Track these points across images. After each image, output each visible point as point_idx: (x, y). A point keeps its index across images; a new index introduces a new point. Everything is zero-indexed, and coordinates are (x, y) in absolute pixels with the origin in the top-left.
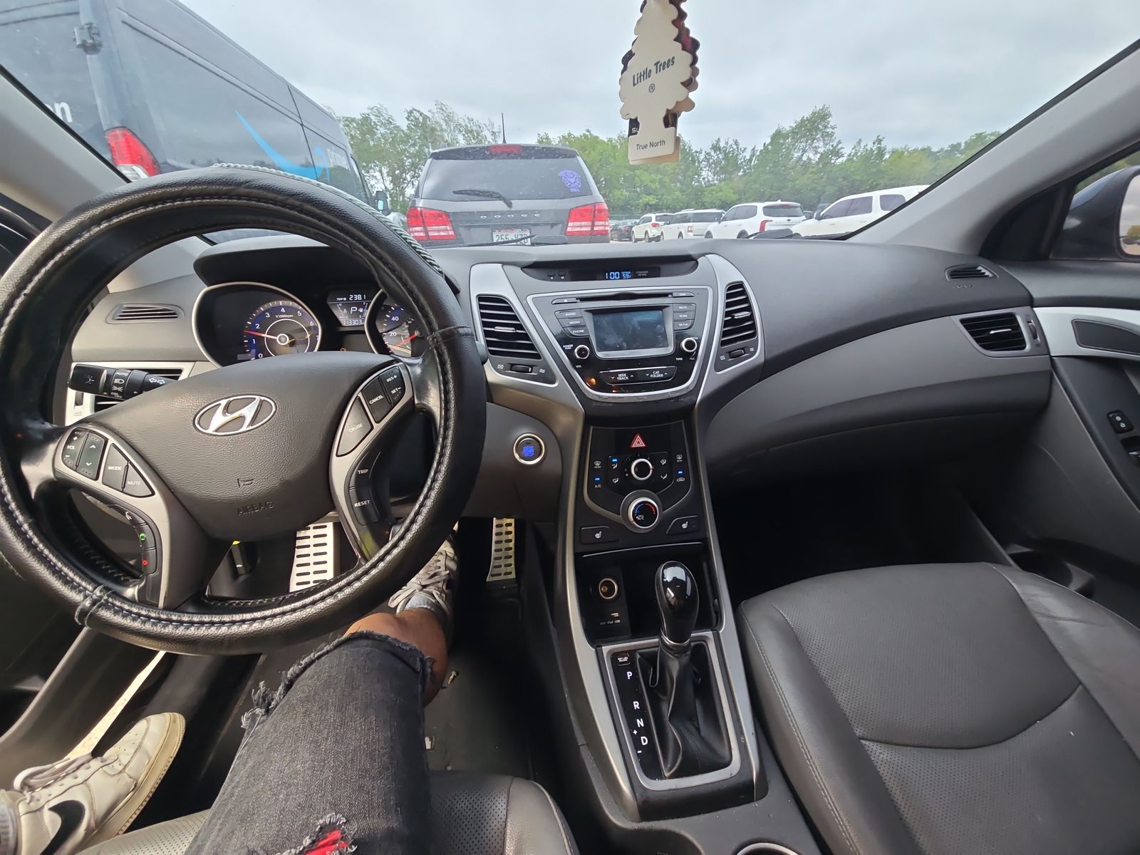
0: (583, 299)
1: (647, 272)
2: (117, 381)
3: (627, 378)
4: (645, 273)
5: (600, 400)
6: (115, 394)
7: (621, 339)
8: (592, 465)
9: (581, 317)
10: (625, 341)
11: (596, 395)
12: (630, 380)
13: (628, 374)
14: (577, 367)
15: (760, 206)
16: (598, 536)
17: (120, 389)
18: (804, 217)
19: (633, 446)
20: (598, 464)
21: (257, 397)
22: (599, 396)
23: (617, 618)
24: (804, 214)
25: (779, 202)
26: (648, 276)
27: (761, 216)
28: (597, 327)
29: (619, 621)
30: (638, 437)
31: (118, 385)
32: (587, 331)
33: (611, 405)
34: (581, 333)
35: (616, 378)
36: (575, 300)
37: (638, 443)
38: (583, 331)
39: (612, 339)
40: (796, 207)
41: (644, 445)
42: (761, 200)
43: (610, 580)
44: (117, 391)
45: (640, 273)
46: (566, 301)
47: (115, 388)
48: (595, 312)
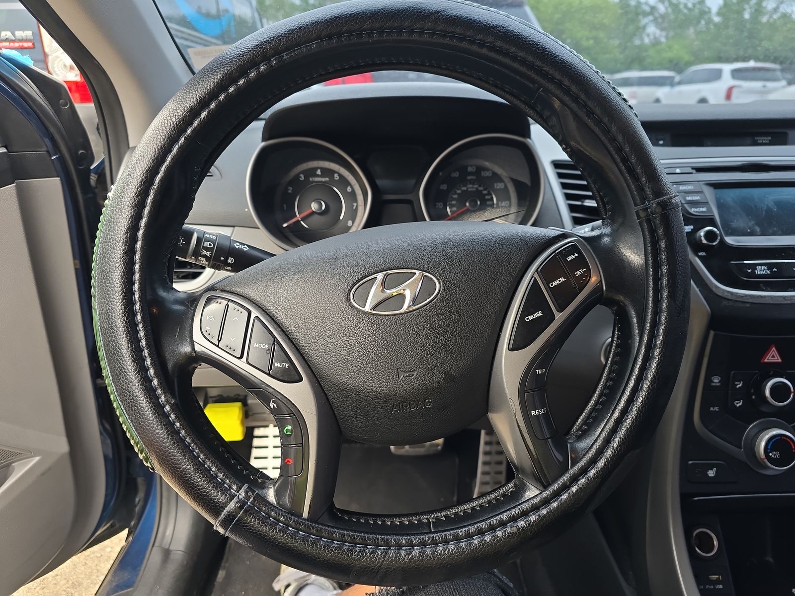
0: (699, 170)
1: (770, 138)
2: (206, 244)
3: (768, 272)
4: (767, 139)
5: (733, 298)
6: (202, 259)
7: (753, 222)
8: (708, 380)
9: (701, 192)
10: (758, 224)
11: (728, 292)
12: (773, 276)
13: (770, 266)
14: (700, 254)
15: (727, 68)
16: (711, 473)
17: (208, 254)
18: (784, 83)
19: (766, 360)
20: (716, 380)
21: (417, 272)
22: (732, 293)
23: (717, 582)
24: (784, 78)
25: (752, 64)
26: (771, 143)
27: (727, 81)
28: (721, 206)
29: (721, 587)
30: (774, 349)
31: (207, 249)
32: (710, 210)
33: (748, 305)
34: (702, 212)
35: (753, 272)
36: (690, 170)
37: (773, 357)
38: (704, 209)
39: (739, 222)
40: (774, 70)
41: (780, 360)
42: (728, 60)
43: (708, 531)
44: (205, 256)
45: (760, 140)
46: (678, 171)
47: (204, 252)
48: (716, 186)
